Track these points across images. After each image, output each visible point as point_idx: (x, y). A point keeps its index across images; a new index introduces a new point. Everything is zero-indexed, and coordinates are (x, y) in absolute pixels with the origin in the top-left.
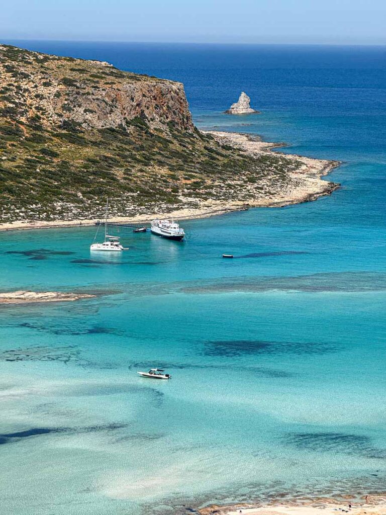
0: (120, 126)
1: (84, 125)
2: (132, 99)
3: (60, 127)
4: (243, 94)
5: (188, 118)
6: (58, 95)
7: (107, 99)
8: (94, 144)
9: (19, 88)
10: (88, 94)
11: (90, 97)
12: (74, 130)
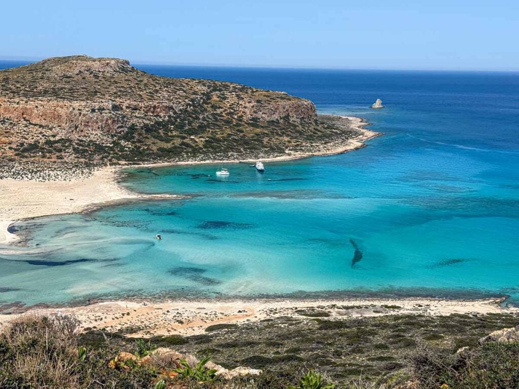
0: (277, 119)
1: (261, 119)
2: (284, 108)
3: (250, 120)
4: (378, 100)
5: (311, 116)
6: (253, 107)
7: (272, 108)
8: (262, 127)
9: (238, 104)
10: (265, 106)
11: (266, 108)
12: (256, 121)
